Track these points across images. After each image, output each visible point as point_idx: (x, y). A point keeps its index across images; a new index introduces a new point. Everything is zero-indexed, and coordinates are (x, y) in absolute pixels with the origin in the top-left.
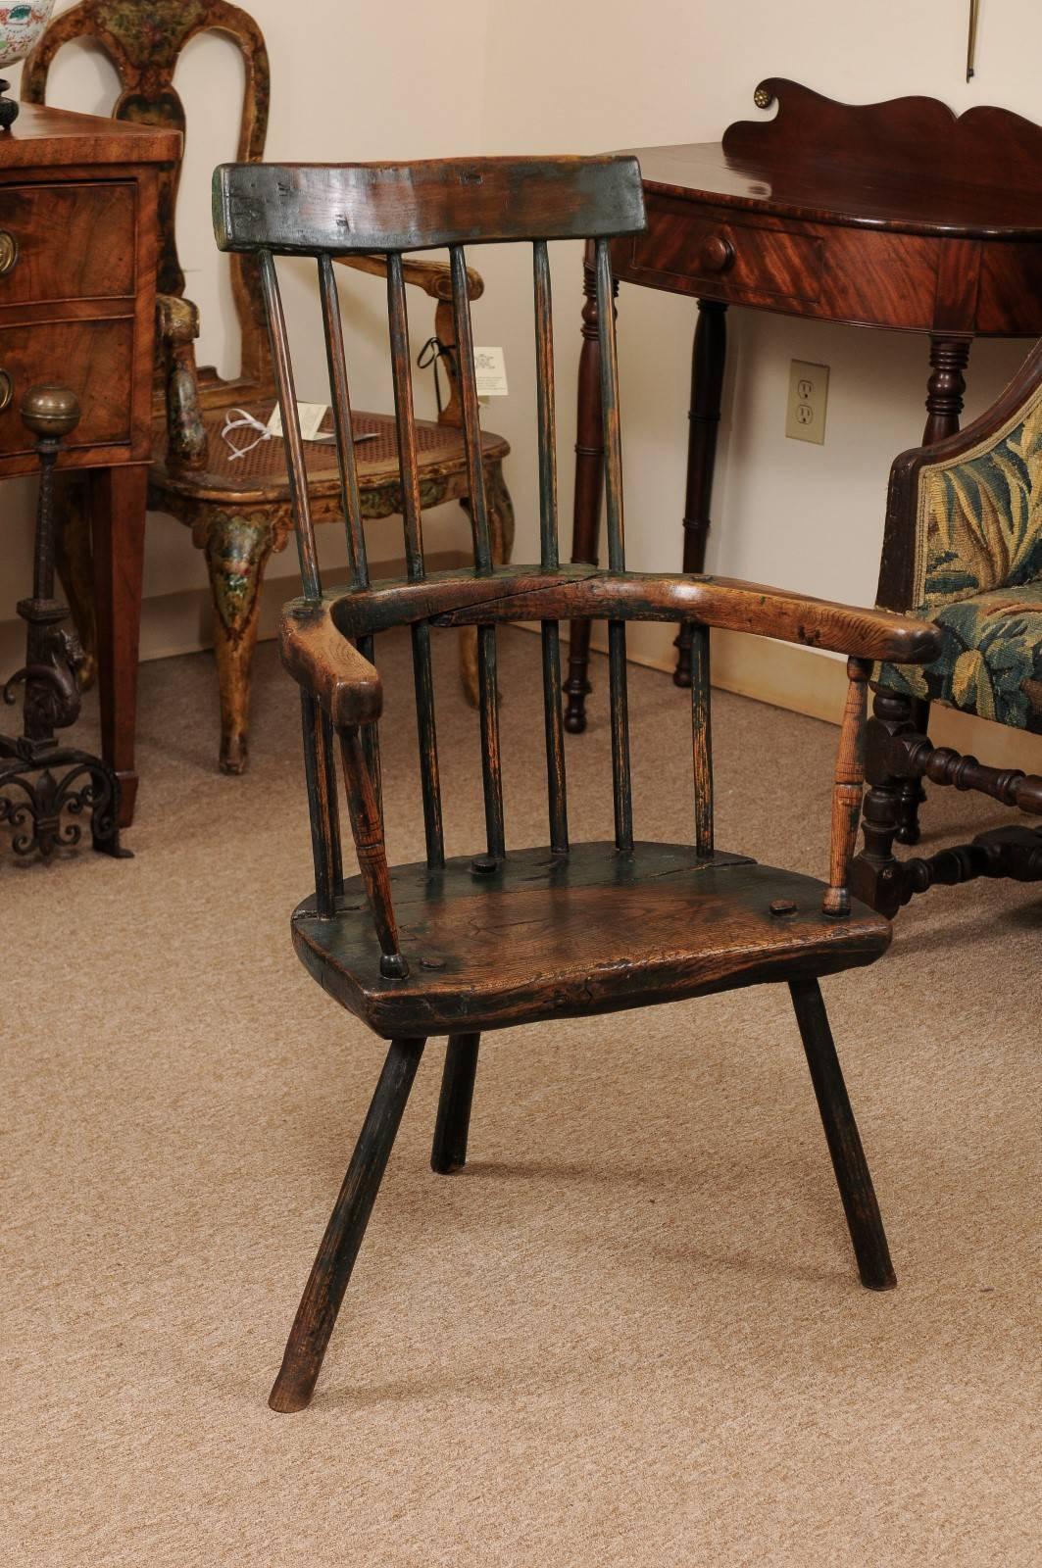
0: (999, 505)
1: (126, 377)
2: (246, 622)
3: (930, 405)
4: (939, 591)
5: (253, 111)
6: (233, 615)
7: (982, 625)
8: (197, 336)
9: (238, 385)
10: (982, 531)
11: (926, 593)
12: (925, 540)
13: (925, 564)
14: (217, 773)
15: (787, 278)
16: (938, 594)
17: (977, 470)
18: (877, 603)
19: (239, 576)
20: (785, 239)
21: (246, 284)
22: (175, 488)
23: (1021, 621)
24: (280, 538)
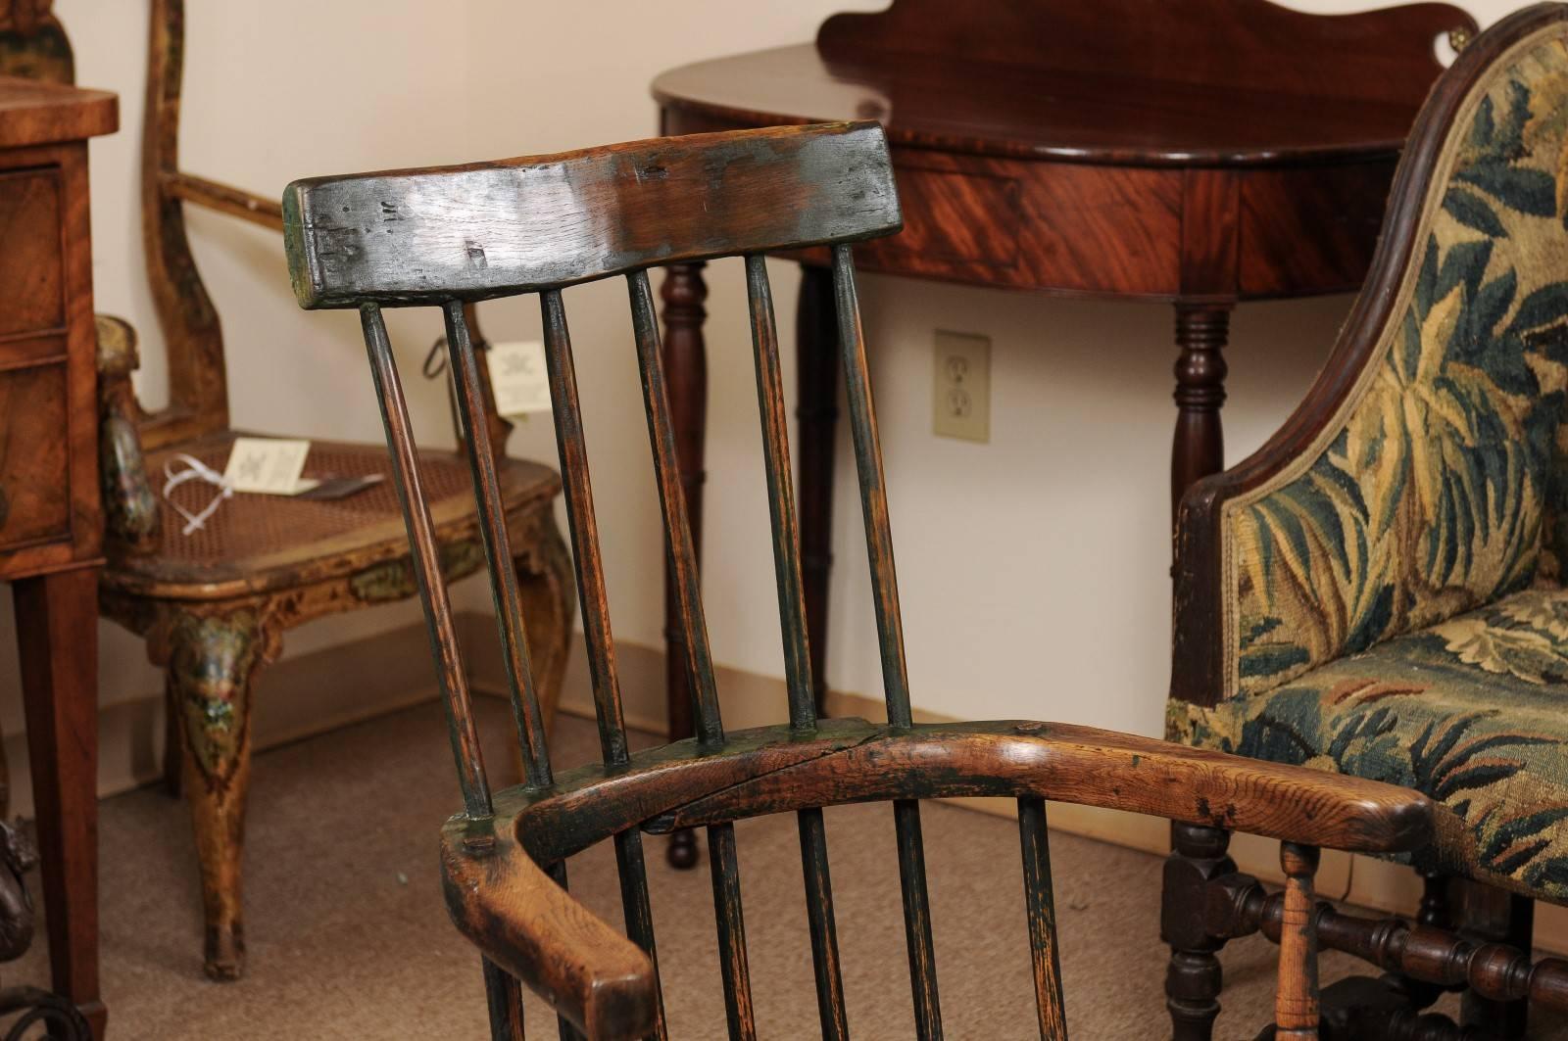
0: (1330, 546)
1: (60, 445)
2: (234, 764)
3: (1180, 397)
4: (1259, 672)
5: (164, 39)
6: (215, 757)
7: (1331, 719)
8: (136, 366)
9: (168, 418)
10: (1311, 584)
11: (1241, 676)
12: (1235, 602)
13: (1236, 637)
14: (202, 979)
15: (966, 234)
16: (1257, 677)
17: (1294, 498)
18: (1172, 695)
19: (220, 702)
20: (961, 183)
21: (171, 276)
22: (119, 585)
23: (1386, 711)
24: (273, 643)
